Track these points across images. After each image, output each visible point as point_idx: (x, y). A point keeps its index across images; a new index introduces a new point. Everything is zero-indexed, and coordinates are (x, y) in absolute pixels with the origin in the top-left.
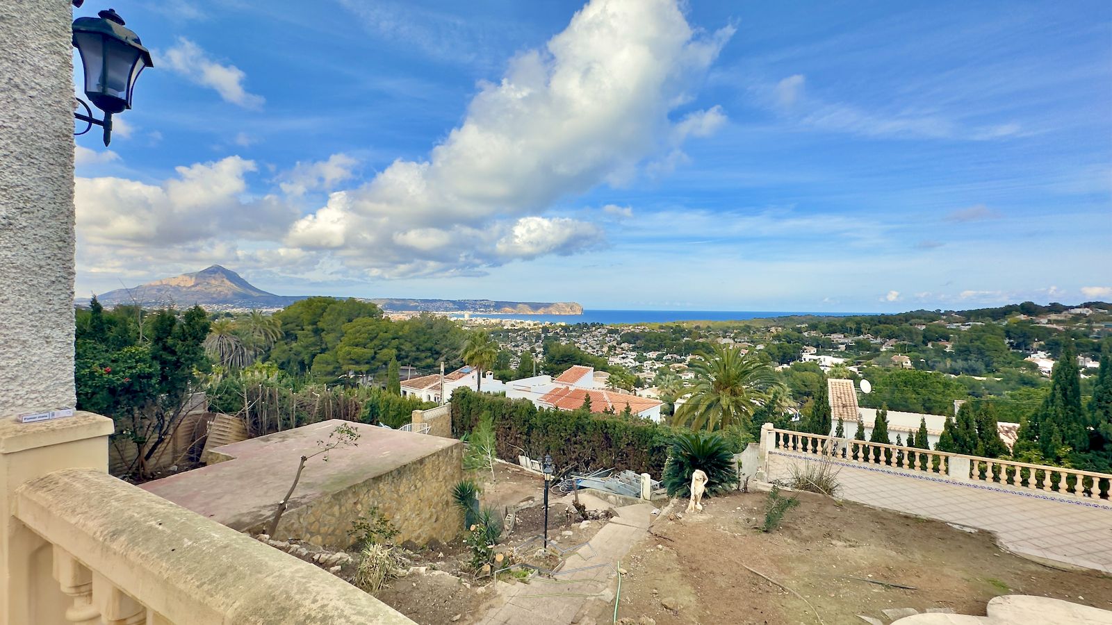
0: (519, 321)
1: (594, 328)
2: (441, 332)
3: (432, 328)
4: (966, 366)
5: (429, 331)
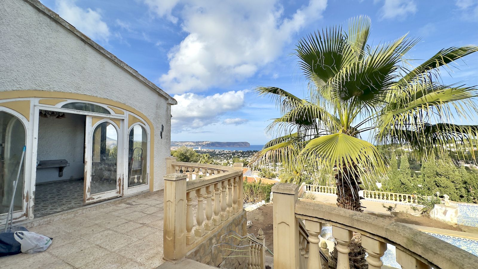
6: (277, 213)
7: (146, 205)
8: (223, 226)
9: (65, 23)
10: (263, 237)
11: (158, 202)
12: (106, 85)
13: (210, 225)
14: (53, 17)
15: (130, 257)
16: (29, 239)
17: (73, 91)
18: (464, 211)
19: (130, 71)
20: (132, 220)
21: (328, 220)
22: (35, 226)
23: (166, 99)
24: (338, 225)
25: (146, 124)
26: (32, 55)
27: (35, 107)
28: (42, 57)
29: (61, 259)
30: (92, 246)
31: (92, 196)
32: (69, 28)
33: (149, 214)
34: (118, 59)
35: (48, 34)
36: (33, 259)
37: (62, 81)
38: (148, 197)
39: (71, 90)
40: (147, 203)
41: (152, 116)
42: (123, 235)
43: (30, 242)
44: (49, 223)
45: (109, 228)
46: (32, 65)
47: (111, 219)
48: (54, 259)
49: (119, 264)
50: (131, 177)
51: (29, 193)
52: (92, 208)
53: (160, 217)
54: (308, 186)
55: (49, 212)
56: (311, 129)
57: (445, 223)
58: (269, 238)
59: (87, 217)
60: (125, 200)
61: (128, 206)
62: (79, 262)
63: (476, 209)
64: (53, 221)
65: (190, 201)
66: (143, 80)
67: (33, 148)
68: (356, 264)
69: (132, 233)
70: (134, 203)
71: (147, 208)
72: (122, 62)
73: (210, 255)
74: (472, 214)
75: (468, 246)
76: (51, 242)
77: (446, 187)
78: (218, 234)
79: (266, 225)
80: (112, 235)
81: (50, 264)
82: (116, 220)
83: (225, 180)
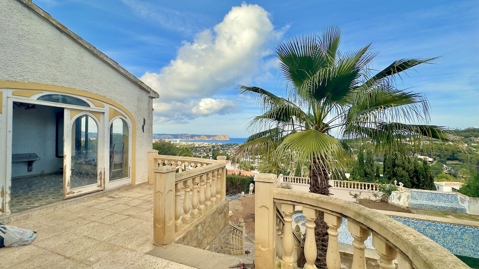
0: (201, 143)
1: (234, 146)
2: (168, 148)
3: (164, 146)
4: (377, 159)
5: (163, 147)
6: (258, 198)
7: (129, 198)
8: (207, 214)
9: (39, 9)
10: (243, 224)
11: (142, 195)
12: (85, 77)
13: (196, 214)
14: (25, 2)
15: (121, 245)
16: (12, 233)
17: (50, 83)
18: (414, 196)
19: (110, 63)
20: (117, 212)
21: (299, 203)
22: (12, 221)
23: (148, 92)
24: (307, 206)
25: (127, 117)
26: (3, 43)
27: (9, 99)
28: (15, 46)
29: (49, 251)
30: (79, 237)
31: (72, 190)
32: (43, 15)
33: (134, 206)
34: (97, 50)
35: (20, 21)
36: (18, 252)
37: (37, 71)
38: (131, 190)
39: (48, 81)
40: (130, 196)
41: (133, 110)
42: (110, 226)
43: (13, 236)
44: (27, 218)
45: (94, 220)
46: (3, 54)
47: (94, 211)
48: (42, 250)
49: (111, 251)
50: (112, 171)
51: (4, 188)
52: (72, 202)
53: (145, 209)
54: (285, 178)
55: (26, 207)
56: (289, 125)
57: (399, 206)
58: (248, 226)
59: (68, 211)
60: (107, 193)
61: (110, 199)
62: (69, 252)
63: (423, 194)
64: (32, 216)
65: (178, 191)
66: (124, 72)
67: (7, 142)
68: (324, 243)
69: (119, 224)
70: (116, 197)
71: (131, 200)
72: (101, 54)
73: (196, 240)
74: (420, 199)
75: (415, 225)
76: (35, 235)
77: (402, 176)
78: (203, 221)
79: (246, 215)
80: (98, 226)
81: (39, 255)
82: (100, 213)
83: (210, 172)
